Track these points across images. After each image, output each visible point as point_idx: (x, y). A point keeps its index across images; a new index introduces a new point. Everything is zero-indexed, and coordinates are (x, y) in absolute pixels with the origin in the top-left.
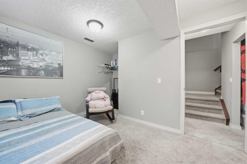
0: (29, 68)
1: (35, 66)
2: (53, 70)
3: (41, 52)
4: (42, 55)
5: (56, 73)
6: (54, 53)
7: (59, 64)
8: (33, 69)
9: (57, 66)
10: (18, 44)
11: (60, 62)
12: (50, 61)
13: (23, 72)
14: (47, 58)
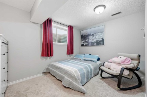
0: (91, 43)
1: (93, 41)
2: (99, 42)
3: (95, 35)
4: (95, 36)
5: (101, 43)
6: (100, 33)
7: (102, 38)
8: (93, 43)
9: (101, 39)
10: (89, 35)
11: (102, 37)
12: (98, 38)
13: (90, 44)
14: (97, 37)
